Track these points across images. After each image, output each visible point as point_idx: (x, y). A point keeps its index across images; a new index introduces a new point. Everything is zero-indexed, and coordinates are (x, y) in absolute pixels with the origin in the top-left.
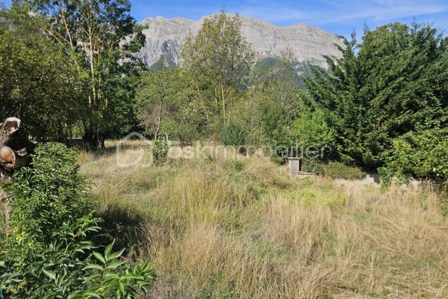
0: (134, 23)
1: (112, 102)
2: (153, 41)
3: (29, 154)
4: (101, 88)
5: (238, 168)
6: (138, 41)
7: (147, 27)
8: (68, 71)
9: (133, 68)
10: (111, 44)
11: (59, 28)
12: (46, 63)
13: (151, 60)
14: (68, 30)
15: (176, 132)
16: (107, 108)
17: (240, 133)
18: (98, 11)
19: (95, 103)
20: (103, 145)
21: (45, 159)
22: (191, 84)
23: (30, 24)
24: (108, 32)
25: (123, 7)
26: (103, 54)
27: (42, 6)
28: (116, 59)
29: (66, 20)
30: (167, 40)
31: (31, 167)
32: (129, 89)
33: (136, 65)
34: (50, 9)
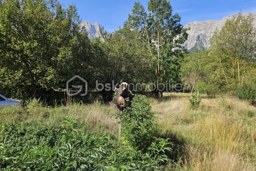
0: (182, 27)
1: (168, 72)
2: (191, 36)
3: (130, 100)
4: (162, 64)
5: (250, 115)
6: (184, 37)
7: (189, 29)
8: (147, 56)
9: (180, 52)
10: (168, 40)
11: (143, 35)
12: (137, 54)
13: (190, 47)
14: (147, 36)
15: (205, 89)
16: (165, 75)
17: (251, 92)
18: (163, 24)
19: (159, 73)
20: (162, 96)
21: (138, 104)
22: (216, 60)
23: (131, 34)
24: (168, 34)
25: (176, 19)
26: (164, 46)
27: (137, 25)
28: (171, 48)
29: (147, 31)
30: (199, 34)
31: (131, 107)
32: (177, 64)
33: (182, 51)
34: (140, 26)
